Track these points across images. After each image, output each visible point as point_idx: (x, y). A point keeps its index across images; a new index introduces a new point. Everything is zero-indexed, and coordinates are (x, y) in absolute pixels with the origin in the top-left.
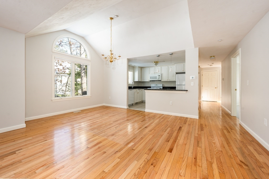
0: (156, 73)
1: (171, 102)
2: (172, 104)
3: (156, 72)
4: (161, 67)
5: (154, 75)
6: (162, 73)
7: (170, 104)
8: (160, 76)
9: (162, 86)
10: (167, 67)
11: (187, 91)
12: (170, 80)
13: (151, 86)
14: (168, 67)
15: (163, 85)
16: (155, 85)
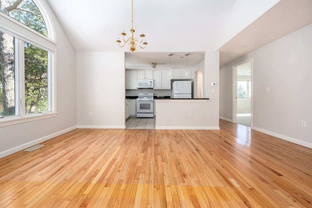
0: (146, 79)
1: (190, 113)
2: (191, 116)
3: (146, 77)
4: (153, 71)
5: (143, 81)
6: (154, 79)
7: (189, 116)
8: (153, 83)
9: (153, 95)
10: (160, 72)
11: (208, 99)
12: (164, 89)
13: (139, 95)
14: (162, 71)
15: (154, 93)
16: (144, 94)
